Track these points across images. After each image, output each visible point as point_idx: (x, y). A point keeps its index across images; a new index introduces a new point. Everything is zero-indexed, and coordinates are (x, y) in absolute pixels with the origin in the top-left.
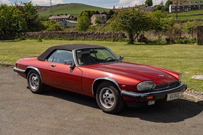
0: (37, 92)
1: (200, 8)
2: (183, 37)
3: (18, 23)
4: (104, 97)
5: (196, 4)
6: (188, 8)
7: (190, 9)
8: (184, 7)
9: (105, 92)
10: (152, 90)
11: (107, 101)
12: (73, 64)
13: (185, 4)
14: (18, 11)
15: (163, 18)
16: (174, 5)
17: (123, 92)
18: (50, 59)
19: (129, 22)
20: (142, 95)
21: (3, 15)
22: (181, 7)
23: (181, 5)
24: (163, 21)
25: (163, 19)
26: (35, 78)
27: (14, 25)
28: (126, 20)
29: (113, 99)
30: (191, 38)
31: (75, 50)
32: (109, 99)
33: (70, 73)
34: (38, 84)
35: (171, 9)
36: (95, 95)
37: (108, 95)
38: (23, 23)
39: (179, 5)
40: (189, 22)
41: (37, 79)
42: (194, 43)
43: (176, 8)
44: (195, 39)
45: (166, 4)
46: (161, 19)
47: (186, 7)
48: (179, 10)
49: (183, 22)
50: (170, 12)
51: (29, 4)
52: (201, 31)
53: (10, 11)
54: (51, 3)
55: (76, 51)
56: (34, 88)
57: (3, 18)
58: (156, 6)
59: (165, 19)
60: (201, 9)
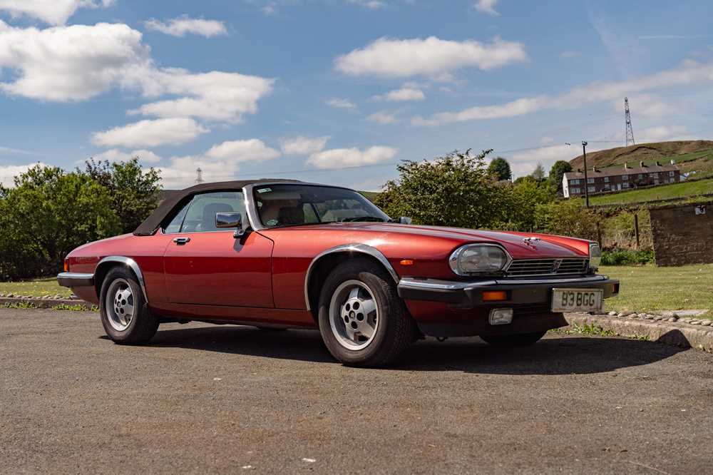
0: (130, 340)
1: (657, 182)
2: (608, 245)
3: (94, 221)
4: (344, 313)
5: (645, 170)
6: (622, 182)
7: (627, 185)
8: (607, 180)
9: (347, 298)
10: (500, 274)
11: (354, 325)
12: (244, 227)
13: (613, 172)
14: (96, 186)
15: (545, 203)
16: (578, 174)
17: (404, 283)
18: (173, 227)
19: (437, 201)
20: (468, 287)
21: (49, 198)
22: (599, 182)
23: (598, 175)
24: (546, 212)
25: (545, 207)
26: (125, 294)
27: (83, 227)
28: (427, 195)
29: (372, 316)
30: (635, 247)
31: (250, 187)
32: (360, 316)
33: (235, 254)
34: (132, 310)
35: (570, 186)
36: (315, 312)
37: (356, 305)
38: (111, 223)
39: (592, 174)
40: (625, 214)
41: (130, 297)
42: (644, 262)
43: (583, 184)
44: (648, 251)
45: (552, 173)
46: (539, 206)
47: (614, 180)
48: (592, 190)
49: (608, 215)
50: (566, 195)
51: (131, 166)
52: (663, 221)
53: (72, 187)
54: (199, 180)
55: (255, 189)
56: (120, 328)
57: (48, 209)
58: (520, 180)
59: (550, 206)
60: (662, 183)
